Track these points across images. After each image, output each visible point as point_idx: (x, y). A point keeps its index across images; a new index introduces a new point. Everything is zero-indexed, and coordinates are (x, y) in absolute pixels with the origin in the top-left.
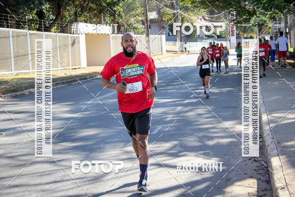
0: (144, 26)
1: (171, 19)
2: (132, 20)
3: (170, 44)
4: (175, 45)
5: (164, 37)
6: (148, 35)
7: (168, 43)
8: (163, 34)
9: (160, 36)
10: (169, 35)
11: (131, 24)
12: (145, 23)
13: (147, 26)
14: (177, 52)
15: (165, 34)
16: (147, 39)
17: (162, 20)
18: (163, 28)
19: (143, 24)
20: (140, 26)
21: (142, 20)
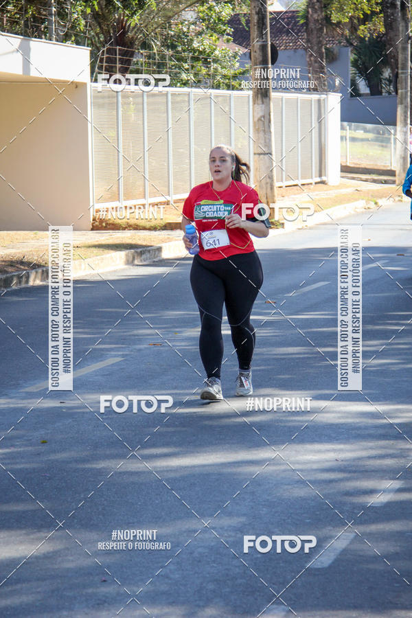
0: (242, 50)
1: (366, 18)
2: (189, 15)
3: (360, 134)
4: (383, 141)
5: (334, 101)
6: (263, 94)
7: (349, 133)
8: (332, 88)
9: (315, 97)
10: (356, 93)
11: (181, 36)
12: (254, 33)
13: (264, 48)
14: (392, 173)
15: (341, 90)
16: (259, 110)
17: (327, 19)
18: (332, 57)
19: (241, 36)
20: (223, 47)
21: (234, 21)
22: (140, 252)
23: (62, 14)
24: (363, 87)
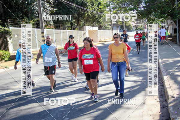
2: (106, 24)
6: (112, 30)
8: (118, 29)
11: (106, 26)
13: (112, 26)
17: (118, 24)
18: (118, 27)
20: (109, 26)
21: (110, 24)
22: (103, 44)
23: (95, 25)
24: (121, 29)
